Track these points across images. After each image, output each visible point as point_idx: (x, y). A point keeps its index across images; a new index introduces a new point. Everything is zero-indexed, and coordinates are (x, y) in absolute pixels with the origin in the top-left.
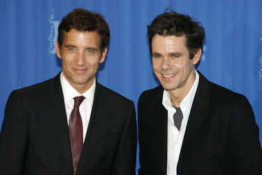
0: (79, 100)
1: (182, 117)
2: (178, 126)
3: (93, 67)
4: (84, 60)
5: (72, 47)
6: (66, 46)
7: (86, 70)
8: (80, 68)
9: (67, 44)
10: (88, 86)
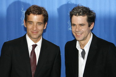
0: (34, 46)
1: (85, 53)
2: (83, 57)
3: (41, 31)
4: (37, 28)
5: (31, 22)
6: (28, 22)
7: (37, 32)
8: (35, 31)
9: (29, 21)
10: (39, 40)
